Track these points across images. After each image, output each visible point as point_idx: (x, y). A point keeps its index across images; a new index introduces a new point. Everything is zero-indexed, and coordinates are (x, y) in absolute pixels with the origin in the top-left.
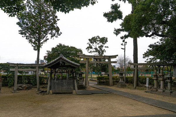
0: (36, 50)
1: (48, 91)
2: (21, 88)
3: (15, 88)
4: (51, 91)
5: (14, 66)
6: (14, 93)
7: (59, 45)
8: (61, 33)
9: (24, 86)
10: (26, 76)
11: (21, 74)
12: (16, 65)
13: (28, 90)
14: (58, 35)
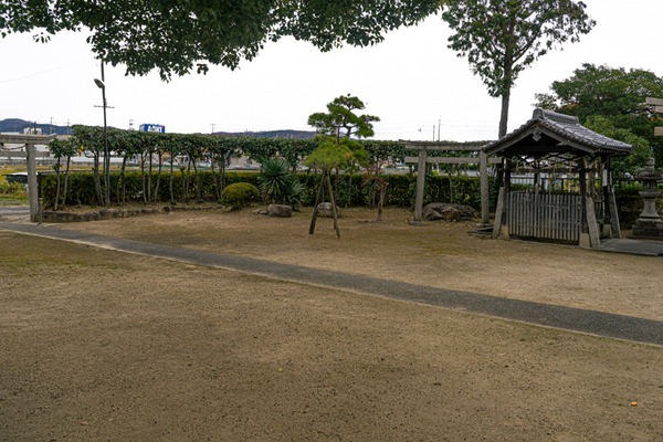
0: (497, 95)
1: (496, 228)
2: (437, 214)
3: (418, 212)
4: (505, 230)
5: (416, 148)
6: (414, 224)
7: (584, 68)
8: (595, 23)
9: (449, 208)
10: (462, 181)
11: (447, 174)
12: (420, 148)
13: (458, 221)
14: (582, 31)
